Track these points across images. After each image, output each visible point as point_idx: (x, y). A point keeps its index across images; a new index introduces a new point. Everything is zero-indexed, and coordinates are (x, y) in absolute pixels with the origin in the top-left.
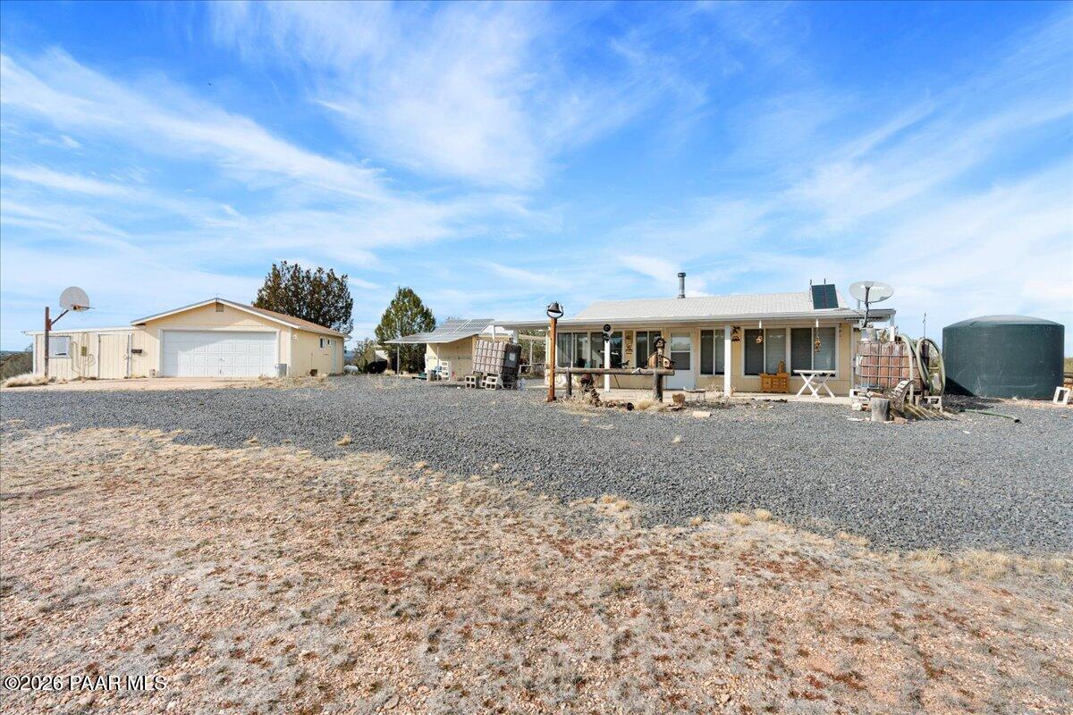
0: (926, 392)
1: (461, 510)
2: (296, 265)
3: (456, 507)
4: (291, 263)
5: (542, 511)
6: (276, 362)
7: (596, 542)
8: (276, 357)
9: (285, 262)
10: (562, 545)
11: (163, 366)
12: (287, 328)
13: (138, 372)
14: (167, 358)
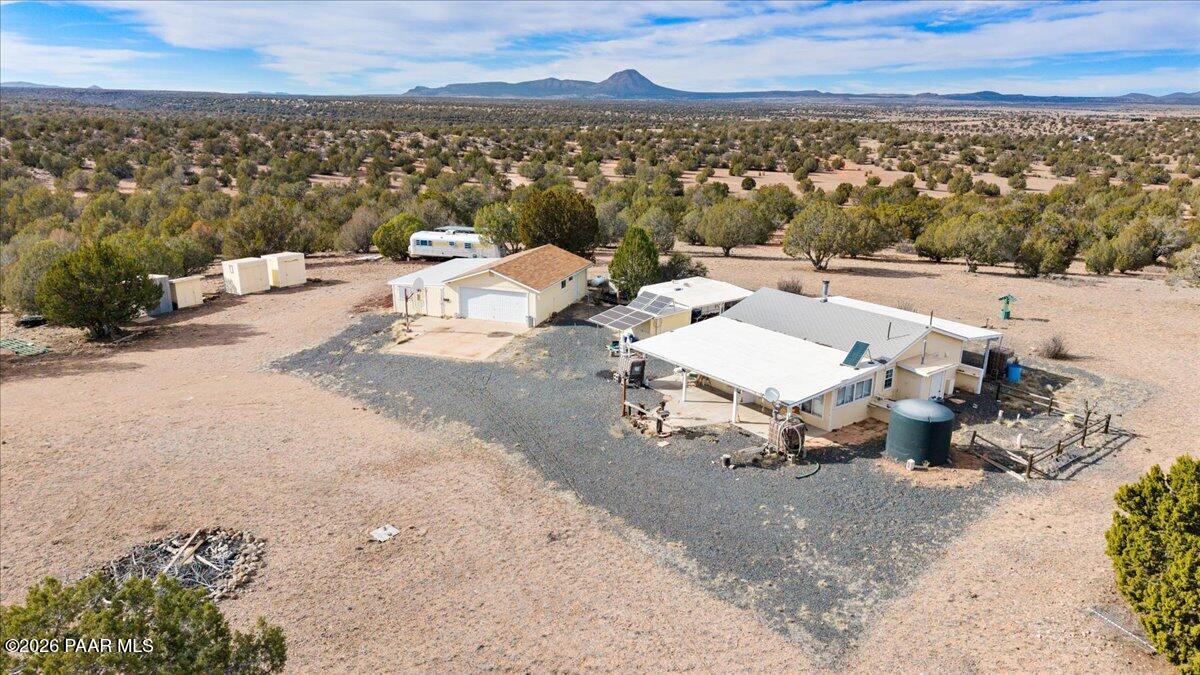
6: (525, 315)
8: (525, 310)
11: (461, 309)
12: (533, 292)
13: (448, 313)
14: (463, 305)
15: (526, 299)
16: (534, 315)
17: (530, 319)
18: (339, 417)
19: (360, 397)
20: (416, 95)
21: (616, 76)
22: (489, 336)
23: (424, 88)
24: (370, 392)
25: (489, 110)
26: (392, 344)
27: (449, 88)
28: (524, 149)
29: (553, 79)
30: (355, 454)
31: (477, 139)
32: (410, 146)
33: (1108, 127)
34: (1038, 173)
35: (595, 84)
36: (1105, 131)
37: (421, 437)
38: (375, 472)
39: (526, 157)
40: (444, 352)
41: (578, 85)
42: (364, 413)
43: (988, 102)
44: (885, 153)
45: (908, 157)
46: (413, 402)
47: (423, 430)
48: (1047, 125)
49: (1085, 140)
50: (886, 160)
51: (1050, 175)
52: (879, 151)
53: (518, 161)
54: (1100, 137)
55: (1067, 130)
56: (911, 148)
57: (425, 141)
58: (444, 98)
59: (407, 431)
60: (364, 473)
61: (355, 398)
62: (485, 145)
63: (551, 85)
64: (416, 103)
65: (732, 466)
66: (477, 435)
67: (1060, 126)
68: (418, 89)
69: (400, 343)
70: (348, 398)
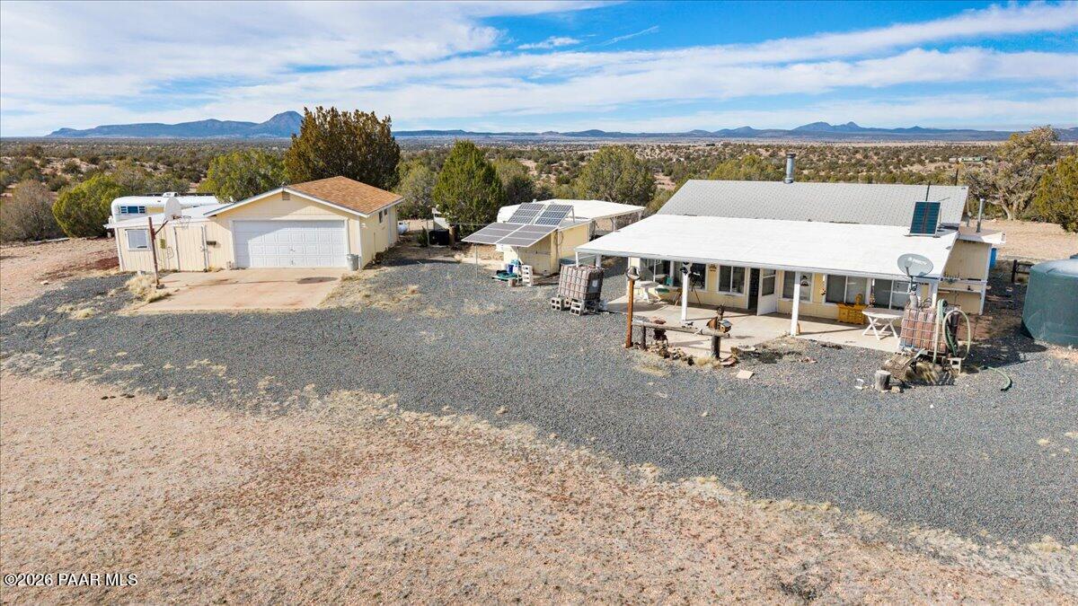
0: (949, 355)
1: (580, 469)
2: (332, 109)
3: (577, 467)
4: (327, 107)
5: (616, 471)
6: (346, 252)
7: (637, 488)
8: (346, 246)
9: (321, 108)
10: (623, 489)
11: (237, 256)
12: (354, 217)
13: (214, 264)
14: (240, 248)
15: (344, 230)
16: (358, 252)
17: (355, 259)
18: (74, 416)
19: (109, 379)
20: (62, 136)
21: (277, 117)
22: (299, 283)
23: (70, 130)
24: (128, 368)
25: (149, 148)
26: (137, 304)
27: (100, 130)
28: (201, 172)
29: (212, 120)
30: (147, 483)
31: (144, 164)
32: (65, 171)
33: (691, 151)
34: (662, 182)
35: (256, 124)
36: (691, 154)
37: (286, 426)
38: (220, 515)
39: (203, 179)
40: (240, 305)
41: (240, 126)
42: (131, 404)
43: (597, 139)
44: (542, 171)
45: (561, 173)
46: (229, 373)
47: (282, 412)
48: (648, 151)
49: (678, 160)
50: (544, 176)
51: (670, 183)
52: (536, 168)
53: (196, 182)
54: (687, 158)
55: (663, 154)
56: (561, 165)
57: (82, 165)
58: (95, 139)
59: (249, 421)
60: (190, 523)
61: (100, 382)
62: (155, 169)
63: (212, 126)
64: (65, 143)
65: (896, 389)
66: (404, 405)
67: (657, 151)
68: (63, 131)
69: (151, 301)
70: (82, 383)
